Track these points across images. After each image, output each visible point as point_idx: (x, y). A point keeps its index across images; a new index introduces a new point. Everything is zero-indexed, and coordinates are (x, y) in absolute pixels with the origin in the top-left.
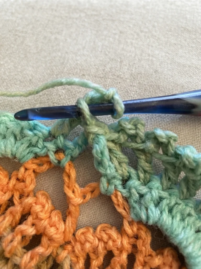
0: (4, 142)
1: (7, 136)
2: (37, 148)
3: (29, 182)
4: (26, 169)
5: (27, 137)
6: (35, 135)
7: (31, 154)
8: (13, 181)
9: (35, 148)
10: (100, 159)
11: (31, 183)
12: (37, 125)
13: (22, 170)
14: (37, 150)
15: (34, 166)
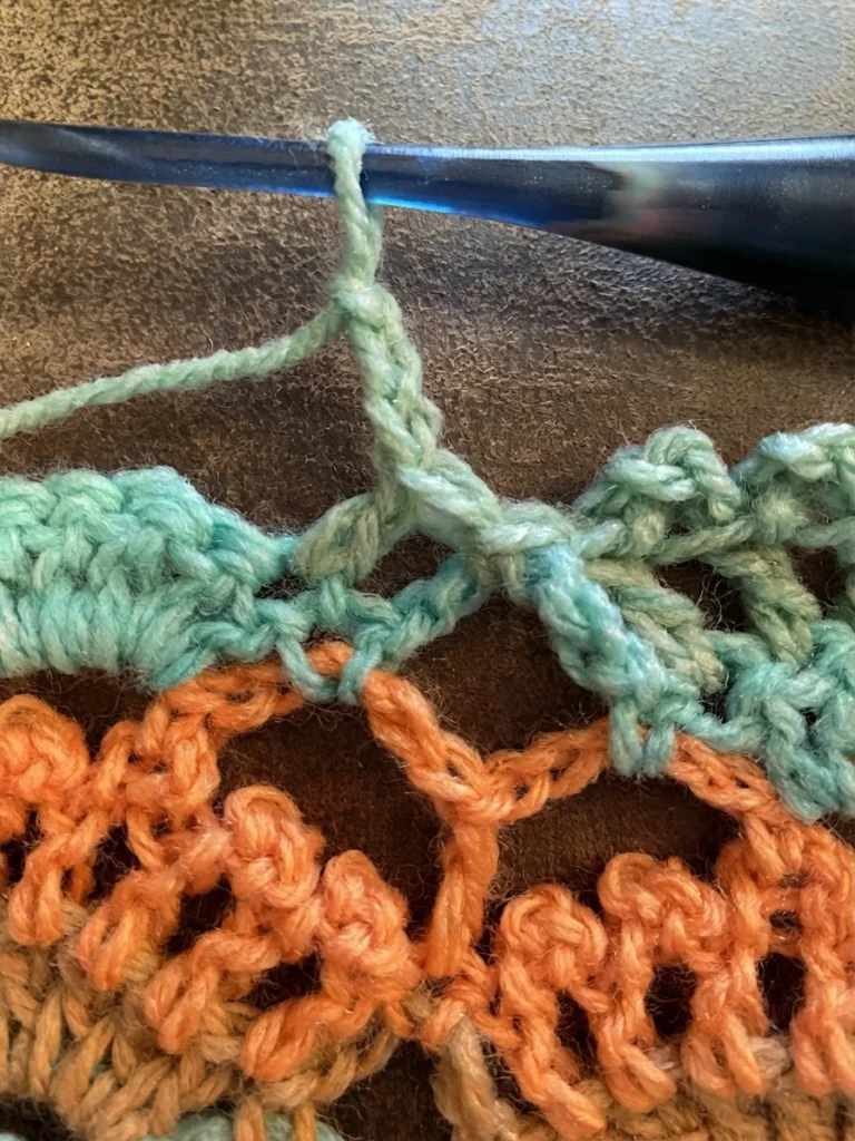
0: (84, 605)
1: (95, 576)
2: (228, 626)
3: (188, 766)
4: (175, 714)
5: (189, 578)
6: (224, 568)
7: (200, 652)
8: (114, 767)
9: (220, 625)
10: (583, 634)
11: (198, 770)
12: (227, 527)
13: (158, 715)
14: (228, 633)
15: (210, 703)
